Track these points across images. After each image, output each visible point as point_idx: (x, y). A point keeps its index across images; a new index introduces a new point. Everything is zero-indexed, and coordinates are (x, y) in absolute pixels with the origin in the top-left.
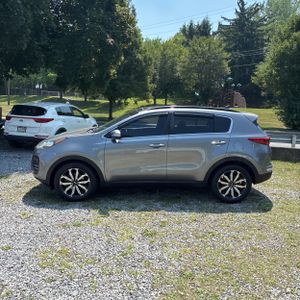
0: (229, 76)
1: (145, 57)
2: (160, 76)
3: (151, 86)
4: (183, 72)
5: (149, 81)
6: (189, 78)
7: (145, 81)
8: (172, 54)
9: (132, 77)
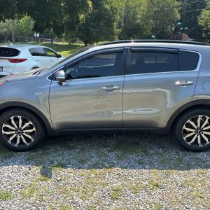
0: (178, 21)
1: (112, 7)
2: (125, 23)
3: (117, 31)
4: (142, 20)
5: (115, 26)
6: (147, 24)
7: (112, 26)
8: (134, 5)
9: (102, 23)
